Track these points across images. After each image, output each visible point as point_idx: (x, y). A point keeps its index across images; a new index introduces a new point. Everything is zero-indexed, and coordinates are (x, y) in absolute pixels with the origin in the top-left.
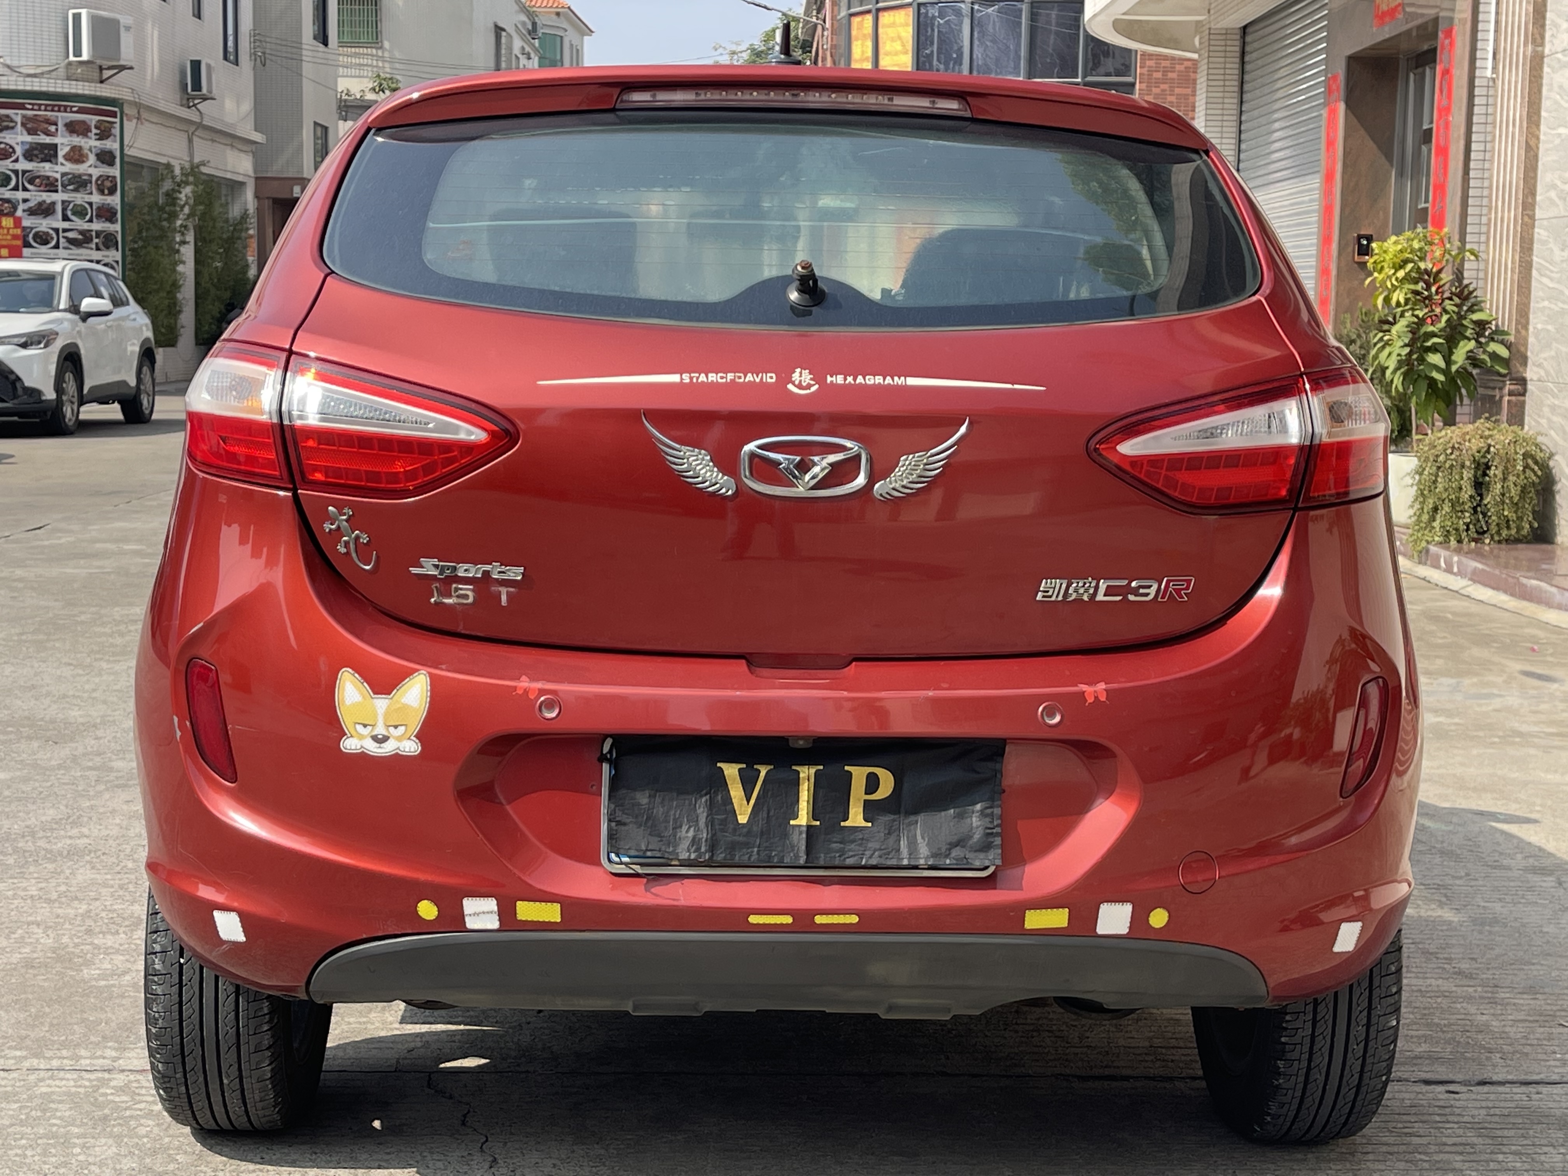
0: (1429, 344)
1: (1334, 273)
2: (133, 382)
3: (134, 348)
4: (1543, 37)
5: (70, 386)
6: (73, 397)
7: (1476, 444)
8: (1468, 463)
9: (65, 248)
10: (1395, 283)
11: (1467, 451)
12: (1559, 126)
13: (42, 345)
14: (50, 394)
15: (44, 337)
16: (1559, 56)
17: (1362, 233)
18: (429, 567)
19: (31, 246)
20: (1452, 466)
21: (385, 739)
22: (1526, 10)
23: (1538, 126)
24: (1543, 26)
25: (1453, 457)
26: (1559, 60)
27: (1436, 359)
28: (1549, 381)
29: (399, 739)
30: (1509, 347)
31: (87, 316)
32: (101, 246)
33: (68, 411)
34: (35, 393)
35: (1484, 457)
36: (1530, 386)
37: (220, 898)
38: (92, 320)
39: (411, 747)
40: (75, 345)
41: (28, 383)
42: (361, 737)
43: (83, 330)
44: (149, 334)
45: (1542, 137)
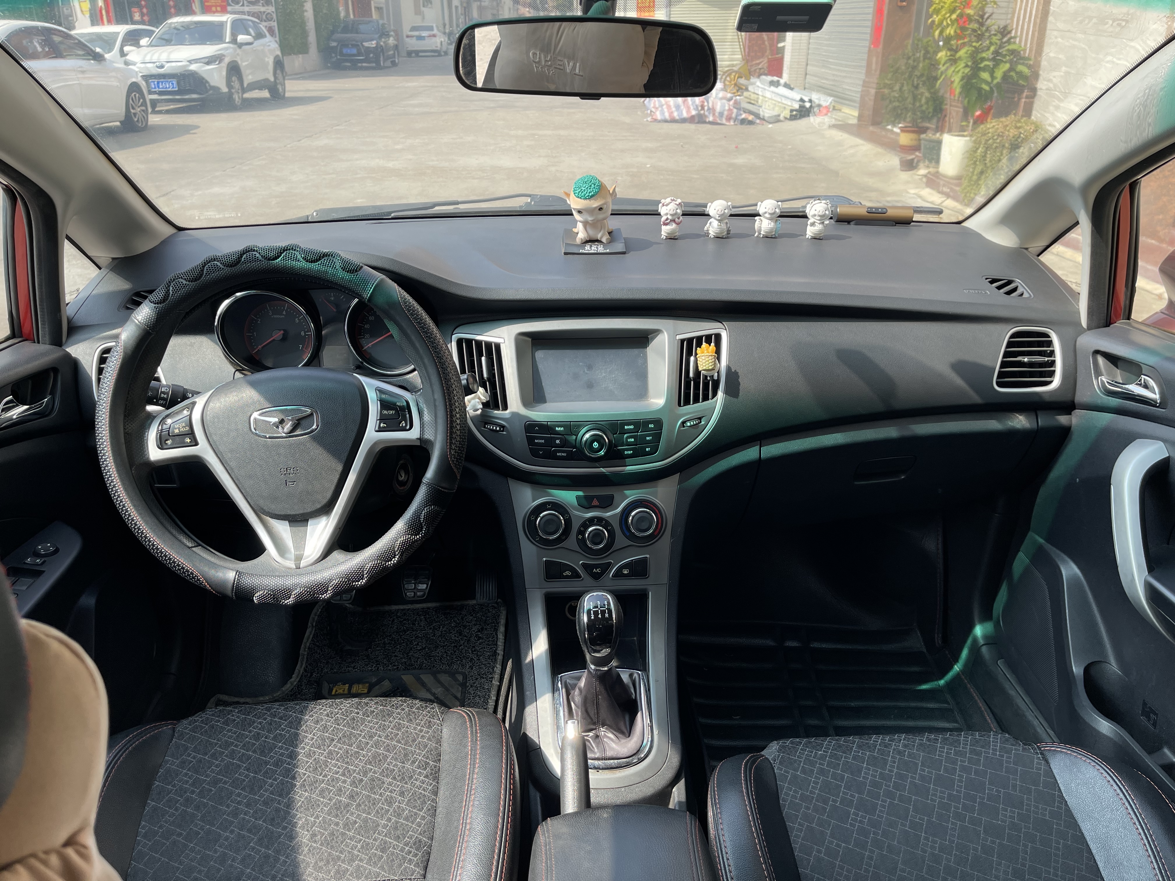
0: (982, 65)
1: (886, 12)
2: (272, 79)
3: (270, 60)
5: (236, 84)
6: (239, 89)
7: (1013, 132)
8: (1007, 145)
9: (247, 6)
10: (949, 23)
11: (1007, 137)
13: (217, 63)
14: (225, 89)
15: (217, 58)
19: (230, 5)
20: (996, 147)
25: (998, 141)
27: (985, 76)
28: (1056, 91)
30: (1029, 67)
31: (241, 45)
32: (264, 4)
33: (236, 97)
34: (216, 89)
35: (1017, 140)
36: (1039, 93)
38: (244, 47)
40: (236, 62)
41: (212, 84)
43: (240, 53)
44: (279, 53)
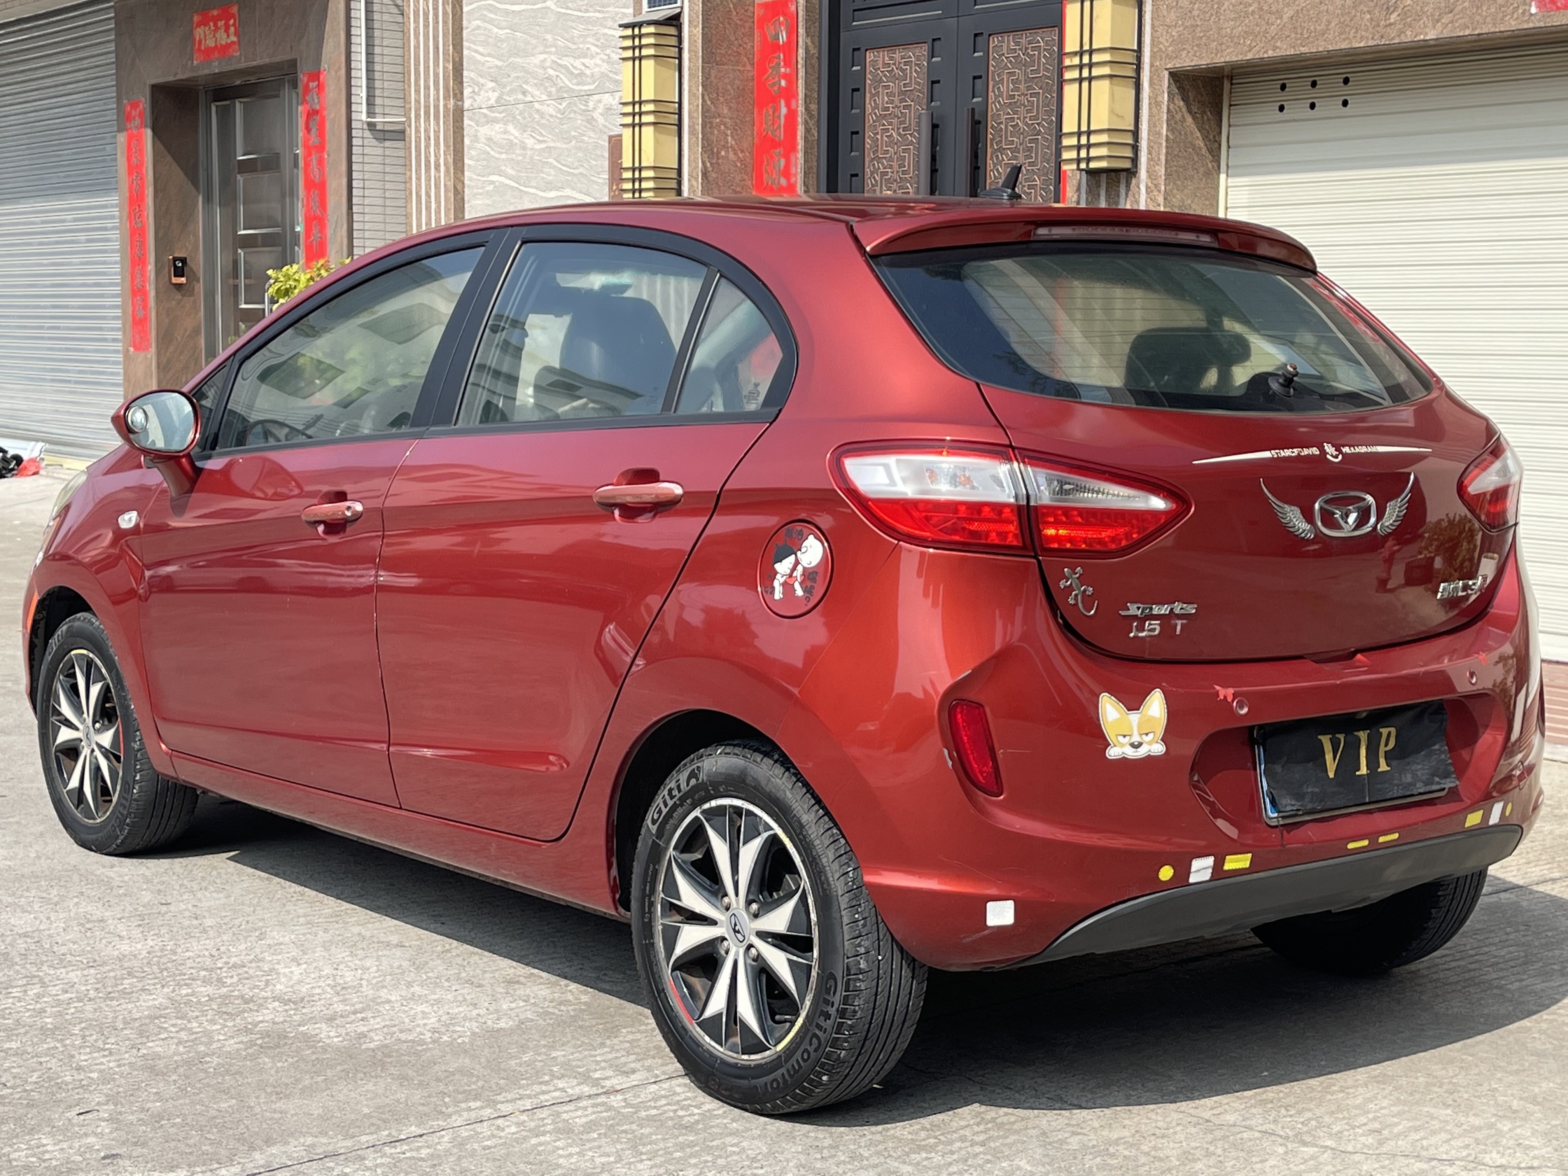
1: (152, 294)
4: (462, 93)
12: (490, 174)
16: (485, 111)
17: (176, 255)
18: (1134, 610)
21: (1140, 744)
22: (444, 67)
23: (463, 172)
24: (462, 83)
26: (485, 116)
29: (1150, 743)
37: (994, 891)
39: (1159, 749)
42: (1122, 745)
45: (466, 182)
